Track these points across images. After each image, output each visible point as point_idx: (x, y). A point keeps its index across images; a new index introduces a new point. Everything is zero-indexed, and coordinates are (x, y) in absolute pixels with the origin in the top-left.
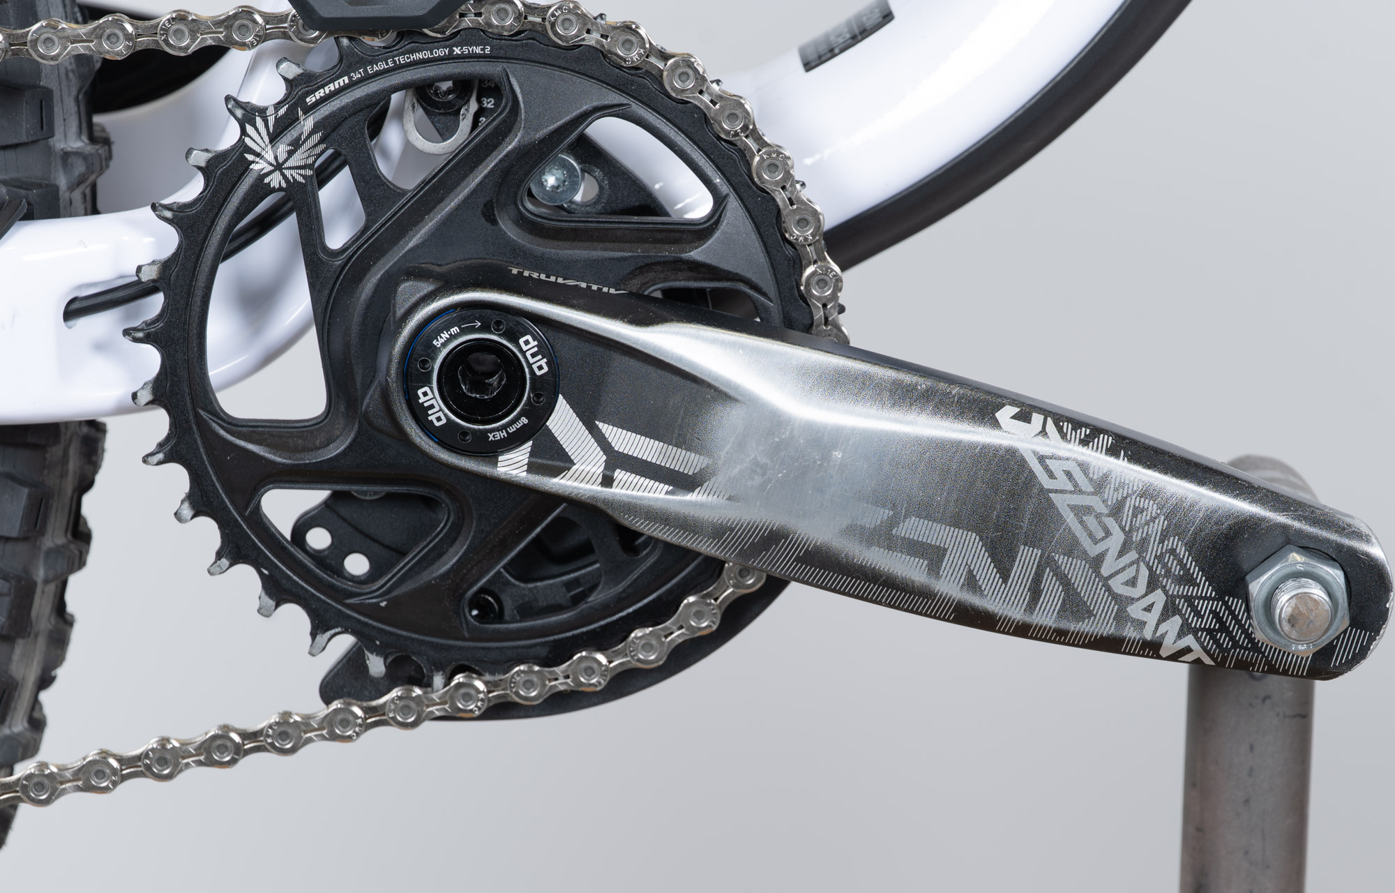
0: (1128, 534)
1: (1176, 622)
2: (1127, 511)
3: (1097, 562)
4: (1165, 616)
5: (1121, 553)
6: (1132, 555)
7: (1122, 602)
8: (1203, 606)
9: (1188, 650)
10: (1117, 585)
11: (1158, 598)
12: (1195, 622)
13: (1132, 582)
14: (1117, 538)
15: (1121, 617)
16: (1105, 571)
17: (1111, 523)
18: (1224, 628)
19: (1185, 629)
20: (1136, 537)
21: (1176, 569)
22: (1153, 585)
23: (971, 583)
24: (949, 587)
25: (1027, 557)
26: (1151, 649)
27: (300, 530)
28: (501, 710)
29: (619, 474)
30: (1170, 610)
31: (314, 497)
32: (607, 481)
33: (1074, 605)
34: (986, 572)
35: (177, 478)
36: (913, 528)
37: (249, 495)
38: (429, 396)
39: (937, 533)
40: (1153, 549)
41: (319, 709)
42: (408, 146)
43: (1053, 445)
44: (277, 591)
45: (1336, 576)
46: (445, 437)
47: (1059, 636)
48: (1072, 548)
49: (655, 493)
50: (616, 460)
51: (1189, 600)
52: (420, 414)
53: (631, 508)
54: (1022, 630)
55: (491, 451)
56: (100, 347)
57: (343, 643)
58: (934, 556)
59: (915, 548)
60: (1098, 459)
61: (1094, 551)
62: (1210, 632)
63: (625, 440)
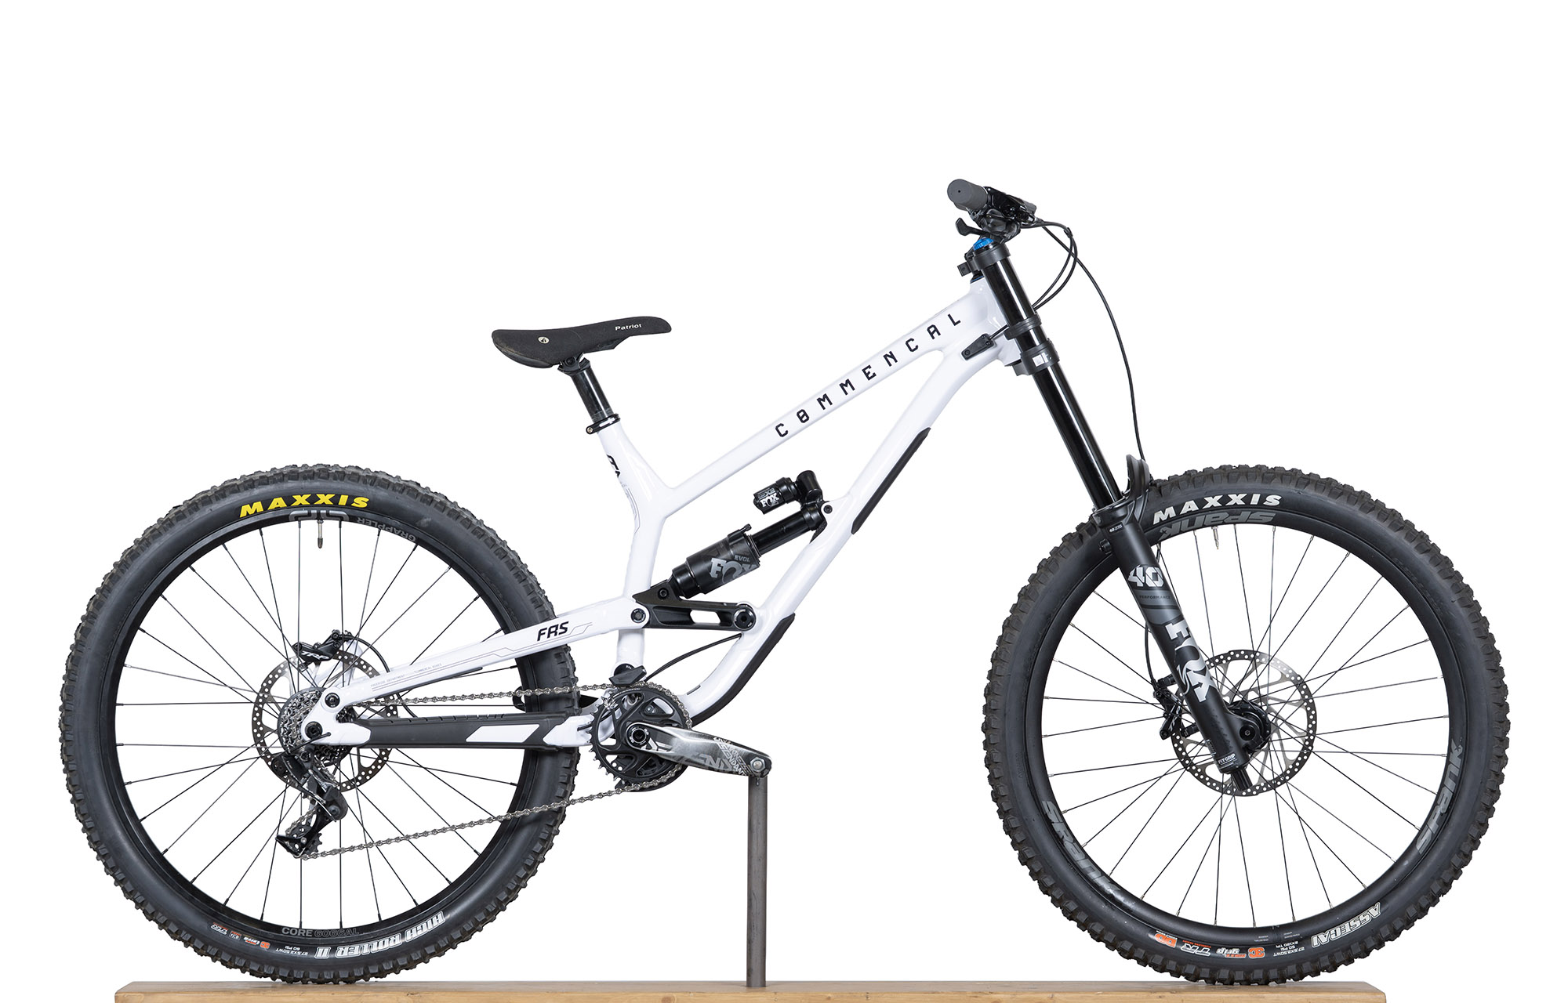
0: (734, 755)
1: (742, 768)
2: (734, 752)
3: (729, 760)
5: (732, 758)
6: (734, 759)
7: (733, 766)
8: (745, 766)
9: (744, 773)
10: (732, 763)
11: (738, 765)
13: (734, 762)
14: (732, 756)
15: (735, 768)
17: (731, 754)
18: (749, 769)
19: (744, 769)
21: (740, 761)
22: (737, 763)
23: (711, 763)
24: (707, 764)
25: (719, 759)
26: (739, 773)
27: (612, 763)
28: (642, 790)
29: (659, 749)
30: (740, 767)
31: (615, 757)
32: (657, 750)
33: (726, 766)
34: (713, 762)
35: (594, 754)
36: (702, 755)
37: (604, 756)
38: (631, 738)
39: (706, 756)
40: (736, 757)
41: (614, 790)
42: (628, 705)
43: (722, 743)
44: (609, 771)
45: (763, 760)
46: (634, 744)
47: (724, 772)
48: (725, 758)
49: (665, 752)
50: (659, 747)
51: (743, 765)
52: (630, 741)
53: (661, 754)
54: (718, 771)
55: (640, 746)
56: (582, 735)
57: (619, 779)
58: (705, 759)
59: (702, 758)
60: (729, 745)
61: (728, 758)
62: (747, 770)
63: (659, 744)
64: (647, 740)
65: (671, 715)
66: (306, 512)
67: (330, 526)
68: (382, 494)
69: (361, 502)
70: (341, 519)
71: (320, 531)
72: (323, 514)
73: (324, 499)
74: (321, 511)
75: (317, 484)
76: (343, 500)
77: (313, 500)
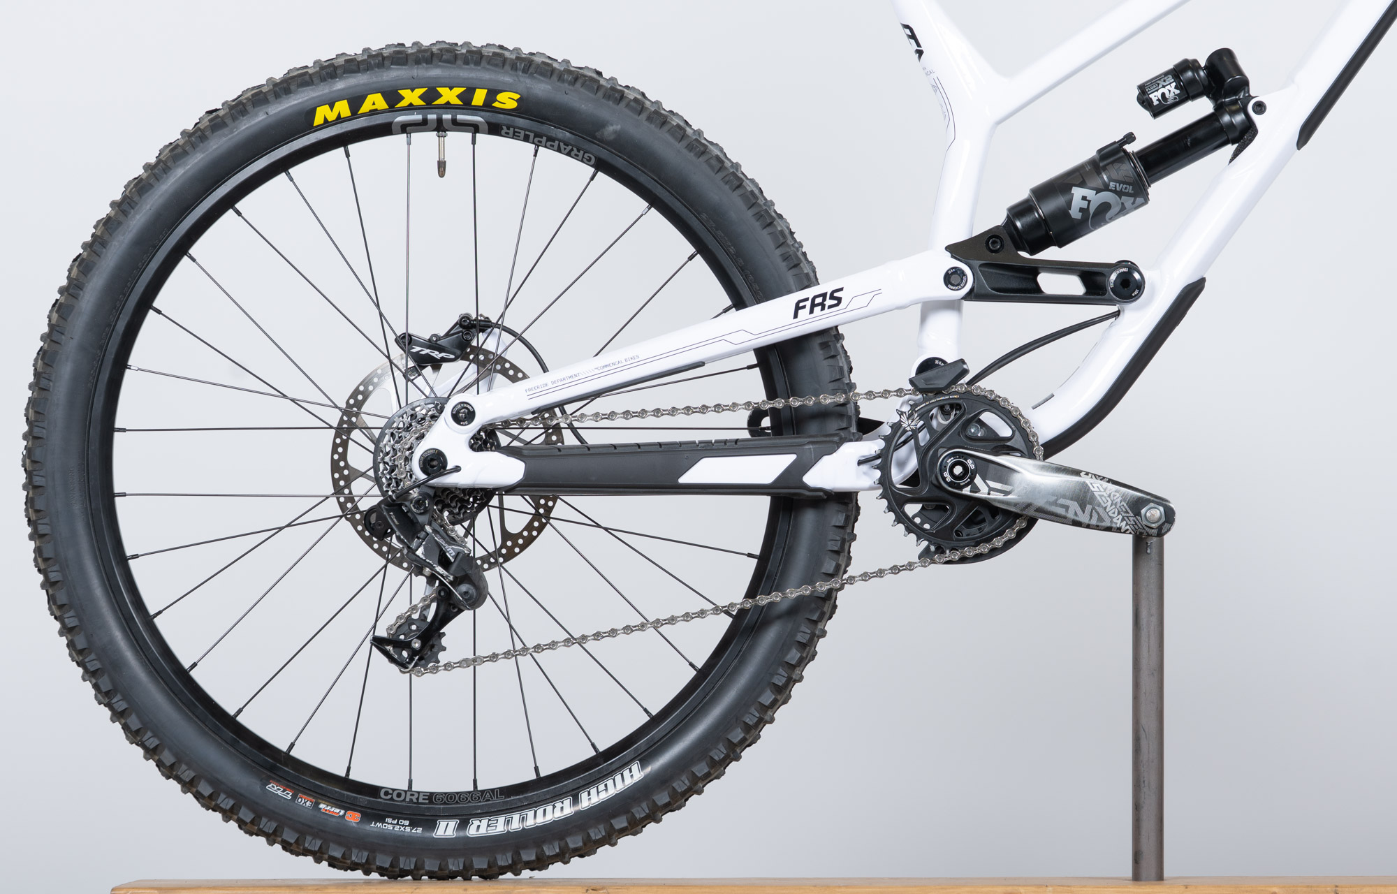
0: (1112, 501)
1: (1125, 522)
2: (1112, 496)
3: (1105, 508)
4: (1122, 521)
5: (1111, 506)
6: (1114, 506)
7: (1112, 518)
8: (1131, 518)
9: (1128, 530)
10: (1110, 514)
11: (1120, 517)
12: (1129, 523)
13: (1114, 513)
14: (1110, 502)
15: (1112, 522)
16: (1107, 511)
17: (1108, 498)
18: (1136, 524)
19: (1127, 524)
20: (1114, 502)
21: (1124, 510)
22: (1119, 513)
23: (1076, 514)
24: (1071, 515)
25: (1089, 507)
26: (1119, 530)
27: (914, 516)
28: (963, 561)
29: (991, 492)
30: (1123, 520)
31: (918, 507)
32: (989, 494)
33: (1100, 519)
34: (1079, 511)
35: (884, 502)
36: (1062, 501)
37: (901, 505)
38: (947, 474)
39: (1068, 502)
40: (1119, 505)
41: (918, 560)
42: (940, 423)
43: (1094, 481)
44: (909, 530)
45: (1162, 509)
46: (950, 484)
47: (1097, 528)
48: (1099, 505)
49: (1000, 496)
50: (991, 489)
51: (1127, 517)
52: (944, 479)
53: (995, 500)
54: (1088, 526)
55: (961, 488)
56: (865, 473)
57: (925, 544)
58: (1067, 508)
59: (1063, 506)
60: (1104, 485)
61: (1104, 506)
62: (1133, 525)
63: (992, 484)
64: (972, 478)
65: (1009, 439)
66: (419, 117)
67: (458, 141)
68: (541, 88)
69: (507, 100)
70: (475, 129)
71: (441, 149)
72: (447, 120)
73: (449, 95)
74: (445, 117)
75: (435, 72)
76: (479, 97)
77: (430, 97)
